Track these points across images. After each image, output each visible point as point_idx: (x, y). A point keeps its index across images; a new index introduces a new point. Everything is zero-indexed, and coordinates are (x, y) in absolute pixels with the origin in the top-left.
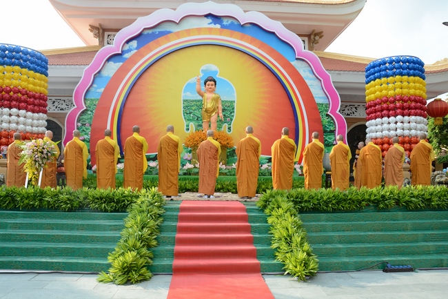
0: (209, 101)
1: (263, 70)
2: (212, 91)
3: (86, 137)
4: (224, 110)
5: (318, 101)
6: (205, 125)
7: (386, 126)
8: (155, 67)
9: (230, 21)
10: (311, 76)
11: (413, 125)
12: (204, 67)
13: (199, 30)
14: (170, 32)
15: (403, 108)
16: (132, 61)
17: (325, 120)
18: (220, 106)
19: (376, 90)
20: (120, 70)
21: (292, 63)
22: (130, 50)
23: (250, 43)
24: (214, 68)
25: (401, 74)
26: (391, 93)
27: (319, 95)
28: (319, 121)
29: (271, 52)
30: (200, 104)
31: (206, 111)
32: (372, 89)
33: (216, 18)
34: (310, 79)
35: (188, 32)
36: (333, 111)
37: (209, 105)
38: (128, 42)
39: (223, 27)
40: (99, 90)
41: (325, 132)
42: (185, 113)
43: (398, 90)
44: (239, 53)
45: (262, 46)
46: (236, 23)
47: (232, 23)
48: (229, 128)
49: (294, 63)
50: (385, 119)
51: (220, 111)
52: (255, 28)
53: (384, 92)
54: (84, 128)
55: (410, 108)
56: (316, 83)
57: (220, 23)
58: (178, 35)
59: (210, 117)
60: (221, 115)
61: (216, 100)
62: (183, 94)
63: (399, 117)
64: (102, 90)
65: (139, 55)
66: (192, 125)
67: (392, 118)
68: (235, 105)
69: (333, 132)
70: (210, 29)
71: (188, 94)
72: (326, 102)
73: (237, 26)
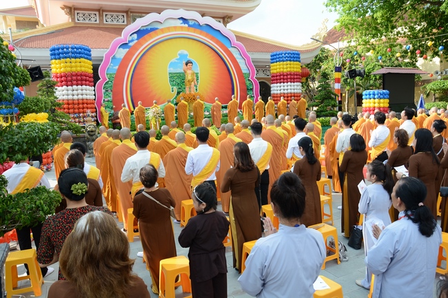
0: (190, 75)
2: (190, 69)
3: (109, 99)
5: (244, 72)
6: (187, 90)
7: (282, 88)
8: (150, 52)
9: (194, 22)
10: (240, 57)
11: (296, 87)
12: (179, 52)
13: (175, 28)
14: (157, 29)
15: (291, 79)
16: (135, 48)
17: (248, 83)
19: (277, 68)
20: (128, 54)
22: (132, 41)
23: (205, 37)
24: (185, 52)
25: (290, 61)
26: (285, 70)
27: (244, 68)
28: (245, 83)
29: (218, 42)
32: (275, 67)
33: (184, 20)
34: (239, 59)
35: (169, 29)
36: (252, 78)
37: (190, 77)
38: (131, 35)
39: (189, 26)
40: (113, 68)
41: (248, 89)
42: (170, 81)
43: (289, 69)
44: (200, 43)
45: (212, 38)
46: (197, 23)
47: (195, 24)
49: (231, 49)
50: (282, 84)
52: (208, 27)
53: (282, 70)
54: (107, 93)
55: (294, 79)
56: (243, 61)
57: (188, 23)
58: (162, 30)
59: (191, 84)
61: (193, 74)
62: (168, 69)
63: (289, 83)
64: (117, 67)
65: (140, 44)
66: (175, 88)
67: (285, 84)
68: (199, 75)
69: (252, 89)
70: (182, 27)
71: (171, 69)
72: (248, 72)
73: (197, 26)
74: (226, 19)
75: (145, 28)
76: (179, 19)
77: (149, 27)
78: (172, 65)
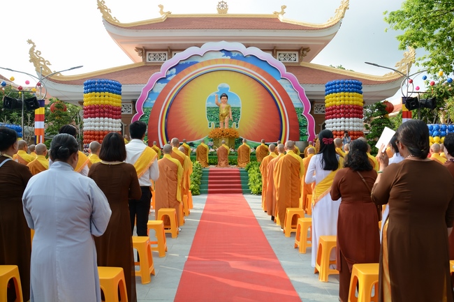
0: (224, 109)
1: (259, 86)
2: (225, 103)
4: (233, 113)
5: (295, 106)
6: (221, 125)
7: (335, 124)
8: (188, 86)
9: (237, 53)
10: (291, 89)
11: (351, 123)
12: (220, 86)
13: (216, 61)
14: (197, 62)
15: (345, 113)
16: (173, 82)
17: (301, 119)
18: (231, 112)
20: (165, 88)
21: (279, 81)
22: (171, 75)
23: (250, 69)
24: (226, 85)
27: (296, 102)
28: (296, 119)
30: (217, 110)
31: (222, 115)
33: (227, 52)
34: (291, 92)
35: (209, 62)
36: (306, 113)
37: (223, 111)
38: (170, 69)
39: (232, 58)
40: (152, 102)
41: (300, 126)
42: (208, 116)
43: (342, 102)
44: (243, 75)
45: (258, 71)
46: (241, 55)
47: (238, 55)
48: (237, 125)
49: (280, 81)
50: (334, 119)
51: (231, 115)
52: (254, 58)
53: (334, 102)
55: (349, 113)
56: (295, 94)
57: (230, 55)
58: (203, 64)
59: (224, 119)
60: (231, 118)
62: (206, 103)
63: (343, 119)
64: (154, 101)
65: (178, 78)
66: (213, 123)
67: (338, 119)
68: (241, 110)
69: (306, 126)
70: (224, 60)
71: (210, 103)
72: (301, 106)
73: (241, 58)
74: (301, 52)
75: (184, 62)
76: (220, 51)
77: (189, 61)
78: (211, 99)
